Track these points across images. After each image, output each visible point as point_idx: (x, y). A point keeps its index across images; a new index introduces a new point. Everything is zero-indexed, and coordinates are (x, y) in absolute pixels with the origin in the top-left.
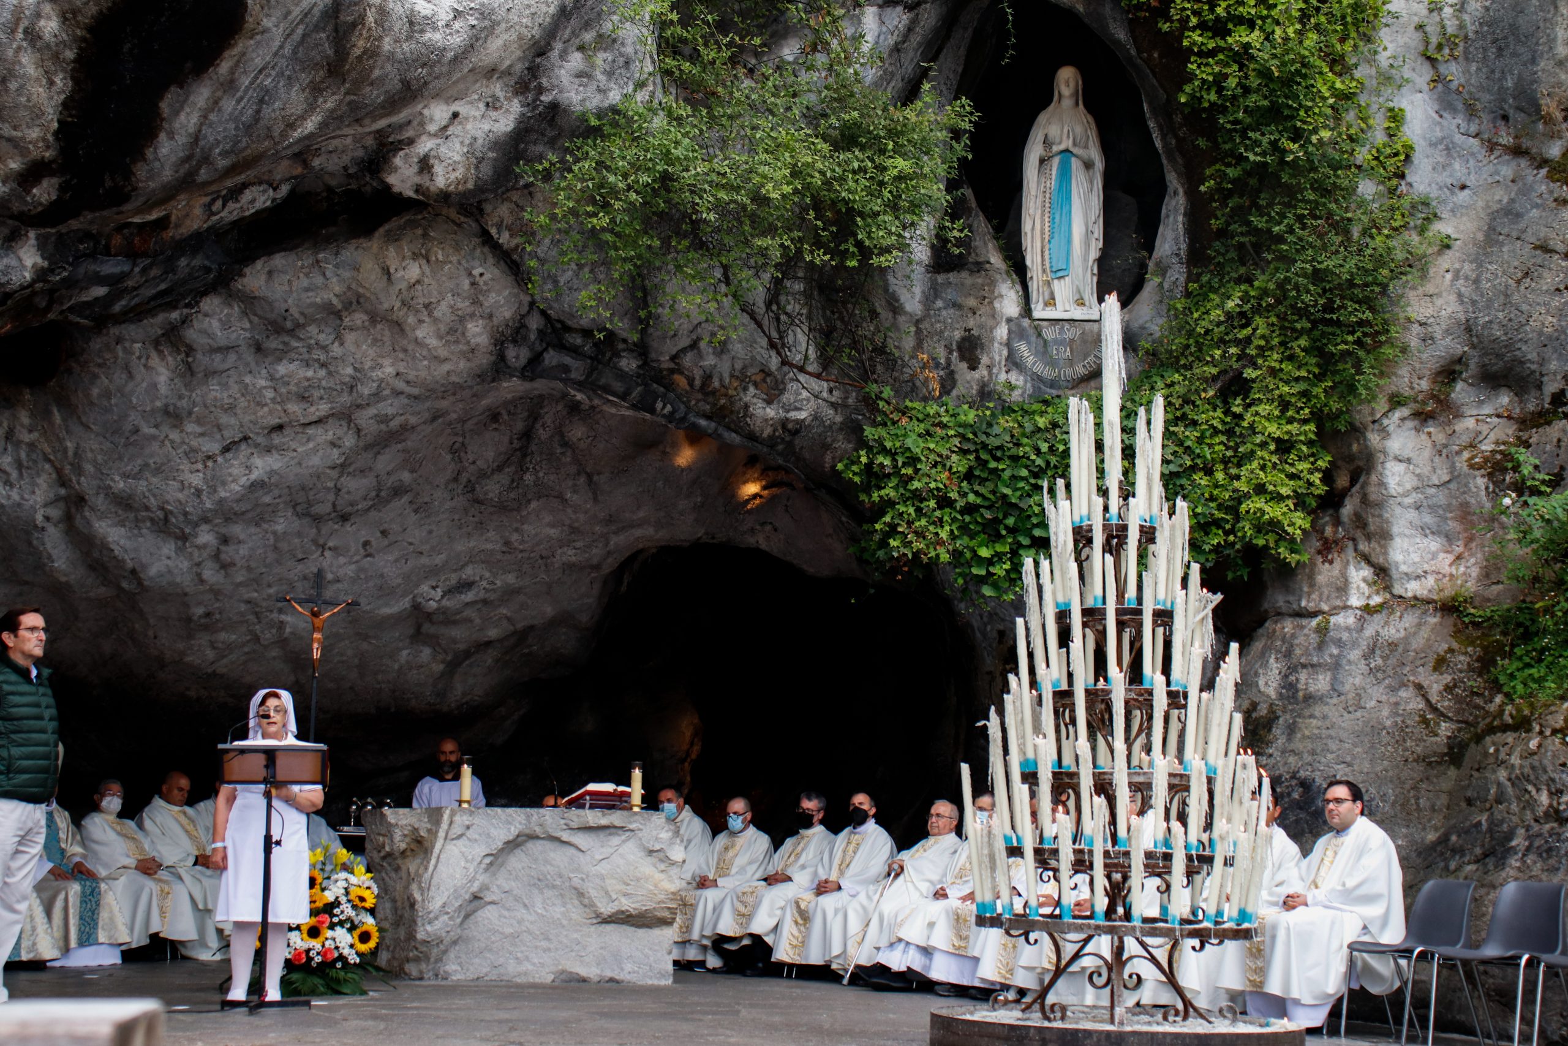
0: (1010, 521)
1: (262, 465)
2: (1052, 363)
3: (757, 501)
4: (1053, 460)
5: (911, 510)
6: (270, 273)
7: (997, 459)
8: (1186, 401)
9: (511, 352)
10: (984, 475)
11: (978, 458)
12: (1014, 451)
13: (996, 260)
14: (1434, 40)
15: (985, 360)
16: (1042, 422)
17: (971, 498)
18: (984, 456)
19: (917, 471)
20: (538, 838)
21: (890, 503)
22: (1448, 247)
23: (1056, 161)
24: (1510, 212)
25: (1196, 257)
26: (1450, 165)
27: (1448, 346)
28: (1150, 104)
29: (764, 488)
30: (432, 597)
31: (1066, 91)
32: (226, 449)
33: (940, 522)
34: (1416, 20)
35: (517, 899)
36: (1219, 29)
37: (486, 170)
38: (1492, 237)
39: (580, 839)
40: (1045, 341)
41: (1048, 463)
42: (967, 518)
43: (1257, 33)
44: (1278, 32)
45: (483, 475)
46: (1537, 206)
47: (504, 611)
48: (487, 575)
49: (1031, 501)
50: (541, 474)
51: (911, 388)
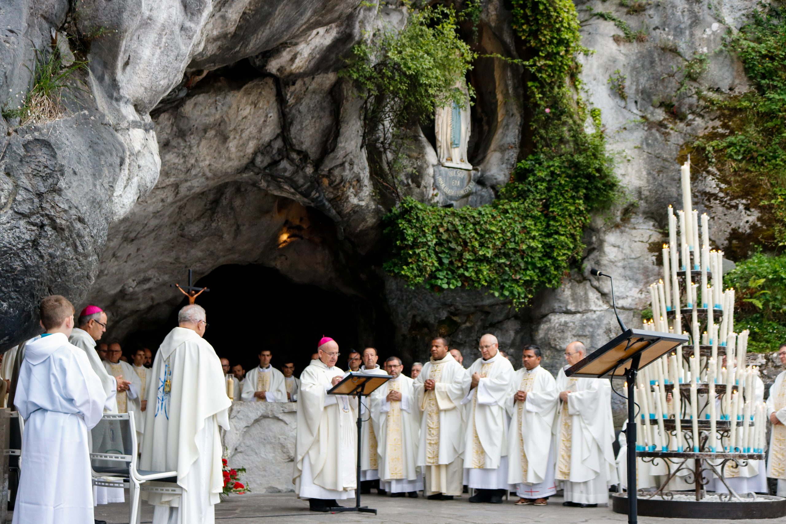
2: (452, 188)
3: (284, 244)
9: (259, 159)
15: (423, 183)
20: (268, 417)
27: (631, 198)
29: (288, 237)
30: (132, 285)
35: (253, 450)
38: (641, 152)
39: (286, 418)
40: (450, 178)
45: (189, 222)
46: (657, 142)
48: (157, 275)
50: (220, 223)
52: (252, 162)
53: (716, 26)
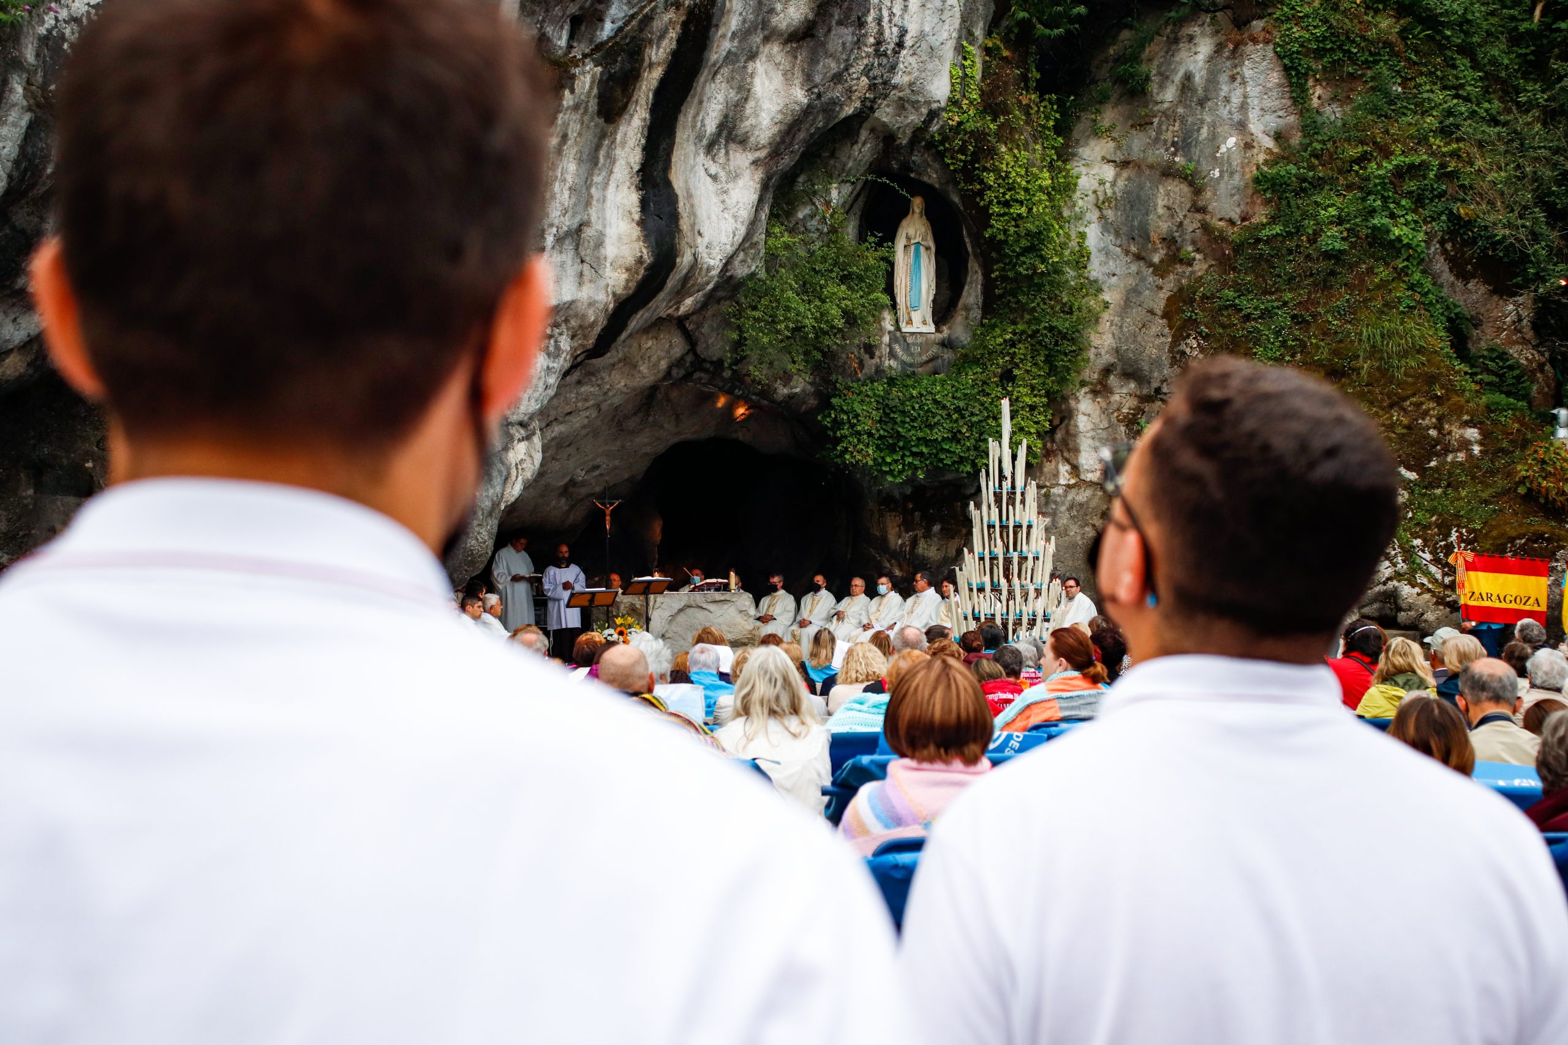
0: (901, 444)
2: (911, 355)
3: (742, 417)
4: (922, 413)
5: (855, 440)
7: (894, 412)
8: (984, 383)
9: (674, 372)
10: (887, 420)
11: (884, 411)
12: (901, 408)
13: (881, 298)
14: (1101, 198)
15: (877, 353)
16: (915, 393)
17: (882, 432)
18: (888, 411)
19: (859, 421)
20: (692, 606)
21: (846, 437)
22: (1107, 307)
23: (913, 248)
24: (1136, 291)
25: (988, 308)
26: (1108, 263)
27: (1107, 358)
28: (968, 231)
29: (746, 410)
30: (580, 475)
31: (917, 210)
32: (548, 425)
33: (867, 446)
34: (1093, 188)
35: (680, 636)
36: (1007, 204)
37: (699, 305)
38: (1127, 304)
39: (711, 607)
40: (908, 344)
41: (919, 415)
42: (880, 442)
43: (1023, 209)
44: (1035, 210)
45: (626, 417)
46: (1148, 289)
47: (607, 478)
48: (606, 461)
49: (911, 433)
50: (656, 418)
51: (843, 370)
52: (668, 374)
53: (1231, 141)
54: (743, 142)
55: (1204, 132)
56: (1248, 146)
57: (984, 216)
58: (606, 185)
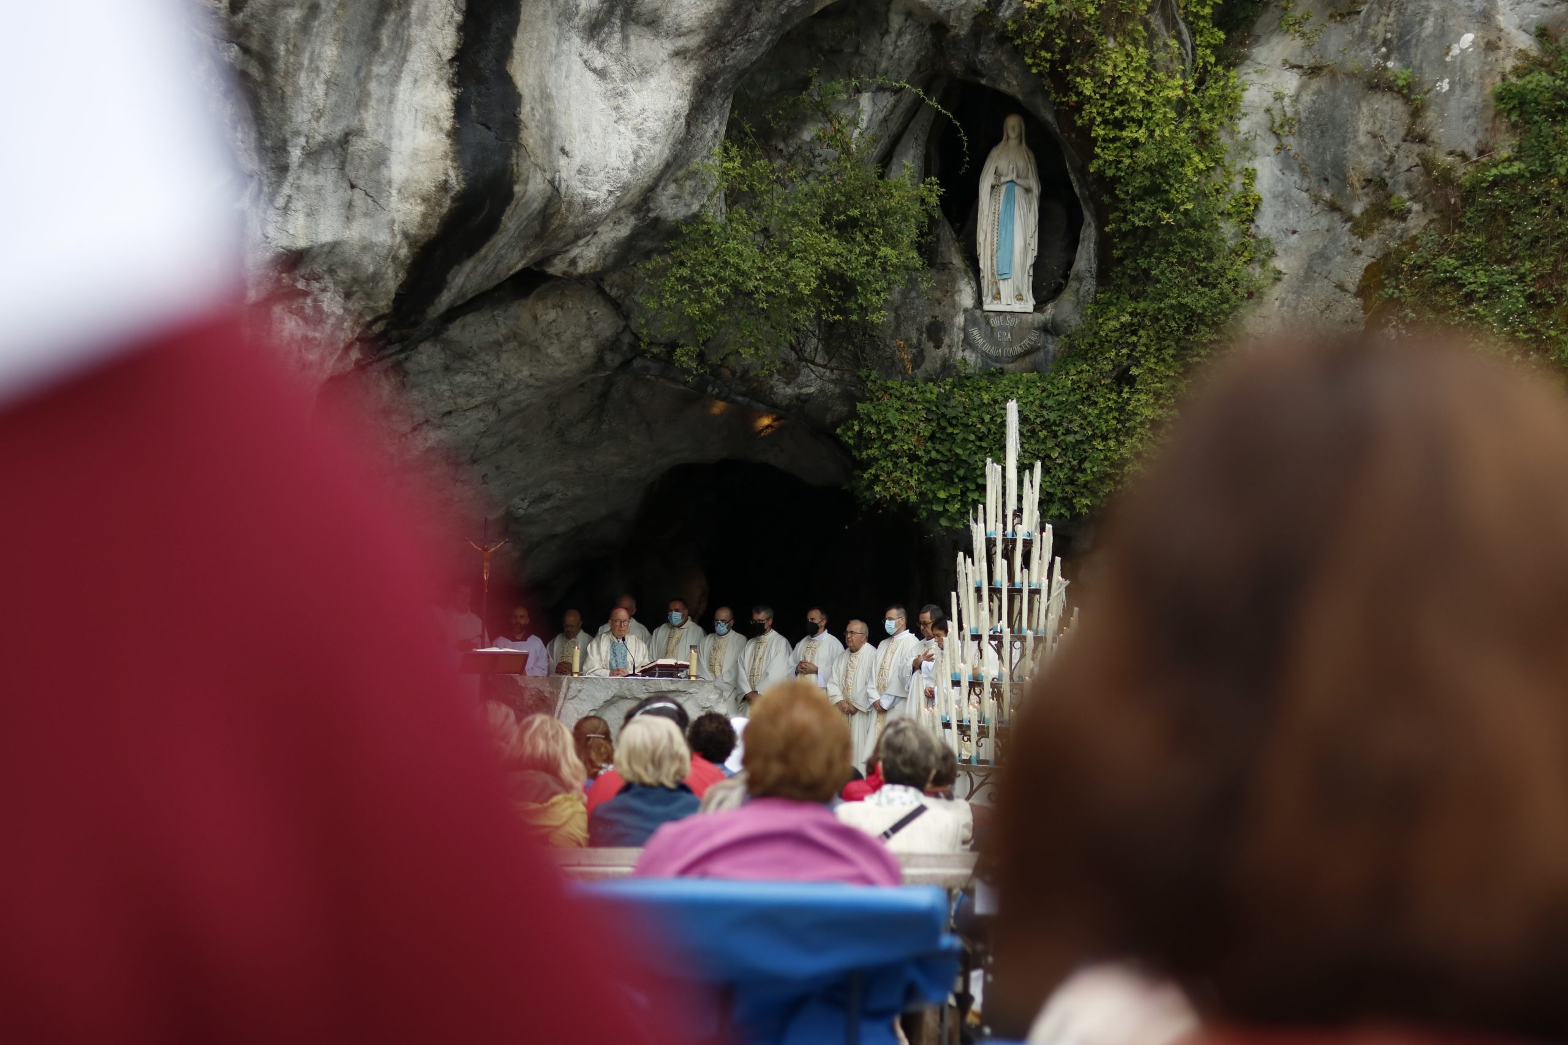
0: (961, 472)
1: (434, 436)
2: (997, 344)
3: (769, 430)
4: (993, 428)
5: (890, 465)
6: (463, 327)
7: (954, 426)
8: (1090, 386)
9: (608, 357)
10: (943, 437)
11: (938, 424)
12: (964, 420)
13: (957, 261)
14: (1278, 121)
15: (946, 341)
16: (986, 398)
17: (934, 454)
18: (944, 423)
19: (894, 437)
20: (626, 698)
21: (876, 459)
22: (1279, 280)
23: (1003, 189)
24: (1322, 256)
25: (1103, 277)
26: (1285, 214)
28: (1071, 164)
29: (775, 420)
30: (521, 507)
31: (1012, 135)
32: (414, 429)
33: (910, 473)
34: (1265, 105)
36: (1119, 124)
37: (610, 260)
38: (1309, 274)
40: (992, 328)
41: (989, 430)
42: (930, 469)
43: (1143, 130)
44: (1157, 132)
45: (570, 424)
46: (1340, 253)
47: (570, 513)
48: (561, 488)
49: (977, 458)
50: (614, 425)
51: (891, 367)
52: (600, 362)
53: (1468, 38)
54: (653, 23)
55: (1430, 24)
56: (1491, 46)
57: (1086, 143)
58: (395, 79)
